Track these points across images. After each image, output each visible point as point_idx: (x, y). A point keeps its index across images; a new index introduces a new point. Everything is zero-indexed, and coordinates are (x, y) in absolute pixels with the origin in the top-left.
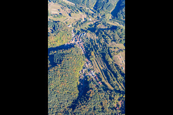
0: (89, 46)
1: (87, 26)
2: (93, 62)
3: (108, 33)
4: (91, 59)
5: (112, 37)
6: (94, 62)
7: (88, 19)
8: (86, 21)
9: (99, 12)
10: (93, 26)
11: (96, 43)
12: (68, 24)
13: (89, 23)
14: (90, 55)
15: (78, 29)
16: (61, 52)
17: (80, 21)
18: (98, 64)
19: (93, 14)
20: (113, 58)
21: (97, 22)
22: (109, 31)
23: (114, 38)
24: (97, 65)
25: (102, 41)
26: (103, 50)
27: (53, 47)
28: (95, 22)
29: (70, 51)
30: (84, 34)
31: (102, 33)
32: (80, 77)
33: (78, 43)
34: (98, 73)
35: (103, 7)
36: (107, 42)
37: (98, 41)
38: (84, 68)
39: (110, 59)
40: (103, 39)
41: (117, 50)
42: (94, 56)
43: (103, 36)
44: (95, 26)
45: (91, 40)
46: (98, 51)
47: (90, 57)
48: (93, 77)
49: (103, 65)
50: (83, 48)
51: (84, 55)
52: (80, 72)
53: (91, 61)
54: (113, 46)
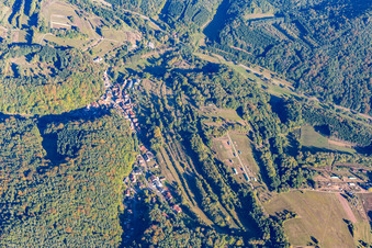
0: (148, 112)
1: (142, 61)
2: (159, 154)
3: (197, 81)
4: (154, 147)
5: (207, 92)
6: (163, 155)
7: (145, 43)
8: (140, 48)
9: (172, 26)
10: (160, 63)
11: (168, 107)
12: (94, 56)
13: (149, 55)
14: (152, 136)
15: (120, 69)
16: (76, 126)
17: (124, 48)
18: (171, 159)
19: (157, 32)
20: (210, 144)
21: (168, 53)
22: (201, 75)
23: (212, 94)
24: (169, 163)
25: (183, 101)
26: (184, 124)
27: (56, 113)
28: (162, 52)
29: (101, 124)
30: (134, 81)
31: (181, 81)
32: (125, 192)
33: (121, 104)
34: (171, 183)
35: (183, 16)
36: (194, 104)
37: (173, 101)
38: (136, 169)
39: (203, 146)
40: (184, 96)
41: (219, 123)
42: (163, 140)
43: (185, 88)
44: (164, 63)
45: (154, 98)
46: (171, 126)
47: (152, 140)
48: (158, 193)
49: (185, 163)
50: (132, 118)
51: (136, 137)
52: (126, 180)
53: (153, 151)
54: (209, 115)
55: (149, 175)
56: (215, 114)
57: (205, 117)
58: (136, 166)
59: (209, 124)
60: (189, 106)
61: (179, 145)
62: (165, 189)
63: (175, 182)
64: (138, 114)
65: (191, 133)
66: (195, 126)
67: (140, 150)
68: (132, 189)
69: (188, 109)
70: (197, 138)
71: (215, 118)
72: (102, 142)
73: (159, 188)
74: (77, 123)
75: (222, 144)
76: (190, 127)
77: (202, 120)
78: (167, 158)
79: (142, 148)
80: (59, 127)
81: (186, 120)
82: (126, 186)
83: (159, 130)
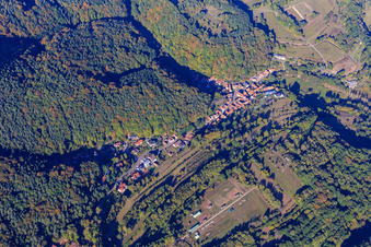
2: (188, 149)
3: (314, 133)
6: (188, 153)
7: (350, 78)
8: (337, 77)
12: (283, 52)
13: (335, 89)
14: (205, 134)
18: (186, 160)
22: (331, 134)
24: (181, 160)
26: (238, 149)
29: (178, 88)
32: (117, 142)
34: (155, 172)
36: (276, 145)
38: (154, 140)
40: (284, 134)
44: (333, 104)
45: (265, 115)
48: (136, 167)
49: (186, 172)
50: (225, 114)
51: (201, 126)
52: (134, 138)
53: (189, 144)
54: (268, 162)
55: (155, 152)
56: (273, 167)
57: (261, 161)
58: (159, 139)
59: (253, 168)
60: (270, 142)
61: (207, 158)
62: (143, 170)
63: (157, 175)
64: (233, 114)
65: (228, 159)
66: (241, 157)
67: (184, 135)
68: (125, 146)
69: (264, 143)
70: (221, 164)
71: (268, 169)
72: (152, 96)
73: (142, 165)
74: (165, 73)
75: (231, 189)
76: (237, 155)
77: (253, 160)
78: (186, 157)
79: (189, 135)
80: (153, 67)
81: (246, 149)
82: (127, 141)
83: (216, 135)
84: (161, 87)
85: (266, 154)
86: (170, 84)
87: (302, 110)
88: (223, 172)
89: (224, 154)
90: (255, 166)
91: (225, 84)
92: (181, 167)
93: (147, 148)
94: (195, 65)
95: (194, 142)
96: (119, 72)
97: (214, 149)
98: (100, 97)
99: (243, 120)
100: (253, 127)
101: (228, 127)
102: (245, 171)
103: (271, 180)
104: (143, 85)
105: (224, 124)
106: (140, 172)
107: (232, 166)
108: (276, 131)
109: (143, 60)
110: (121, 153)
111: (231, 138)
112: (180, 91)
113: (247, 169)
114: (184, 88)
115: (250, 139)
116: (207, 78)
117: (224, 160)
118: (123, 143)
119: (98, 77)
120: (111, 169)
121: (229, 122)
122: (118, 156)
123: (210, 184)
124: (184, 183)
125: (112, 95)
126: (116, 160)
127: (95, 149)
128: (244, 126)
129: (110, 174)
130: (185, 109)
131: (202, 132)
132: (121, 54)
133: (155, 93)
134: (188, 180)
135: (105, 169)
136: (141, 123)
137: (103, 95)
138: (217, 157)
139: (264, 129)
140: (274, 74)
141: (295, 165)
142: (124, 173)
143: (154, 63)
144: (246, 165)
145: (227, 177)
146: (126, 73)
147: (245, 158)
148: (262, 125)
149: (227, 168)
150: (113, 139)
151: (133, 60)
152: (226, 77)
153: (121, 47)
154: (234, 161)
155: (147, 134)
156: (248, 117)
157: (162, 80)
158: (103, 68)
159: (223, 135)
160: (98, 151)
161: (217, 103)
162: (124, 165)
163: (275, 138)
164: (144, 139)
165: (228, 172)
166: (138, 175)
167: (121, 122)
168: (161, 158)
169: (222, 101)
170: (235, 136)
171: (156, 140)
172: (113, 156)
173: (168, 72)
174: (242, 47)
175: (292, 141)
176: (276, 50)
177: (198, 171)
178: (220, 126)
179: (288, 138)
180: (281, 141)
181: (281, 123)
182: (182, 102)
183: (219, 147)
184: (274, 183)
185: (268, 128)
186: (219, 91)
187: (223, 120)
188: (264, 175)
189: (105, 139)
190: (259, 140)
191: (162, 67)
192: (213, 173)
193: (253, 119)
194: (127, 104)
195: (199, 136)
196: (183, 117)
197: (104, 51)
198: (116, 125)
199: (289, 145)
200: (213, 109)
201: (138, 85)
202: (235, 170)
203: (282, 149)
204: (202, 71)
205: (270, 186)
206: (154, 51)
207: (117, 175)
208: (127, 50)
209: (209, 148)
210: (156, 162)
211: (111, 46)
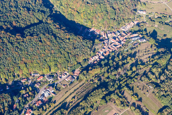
23: (162, 82)
30: (142, 39)
36: (142, 77)
48: (38, 96)
49: (76, 99)
50: (103, 55)
51: (86, 65)
52: (36, 75)
53: (78, 78)
54: (136, 90)
56: (140, 93)
57: (131, 89)
58: (55, 75)
59: (126, 94)
60: (137, 74)
61: (91, 88)
62: (44, 99)
63: (55, 102)
64: (109, 55)
65: (107, 88)
66: (116, 86)
67: (73, 71)
68: (30, 82)
69: (133, 76)
70: (102, 92)
71: (136, 94)
72: (48, 43)
73: (43, 95)
74: (58, 26)
75: (110, 110)
76: (113, 85)
77: (126, 88)
78: (75, 88)
79: (77, 72)
80: (49, 22)
81: (120, 81)
82: (31, 78)
83: (97, 71)
84: (55, 37)
85: (135, 83)
86: (61, 34)
87: (160, 50)
88: (104, 98)
89: (104, 85)
90: (127, 93)
91: (102, 33)
92: (73, 95)
93: (46, 82)
94: (79, 20)
95: (81, 76)
96: (23, 26)
97: (96, 81)
98: (9, 45)
99: (116, 59)
100: (124, 64)
101: (106, 65)
102: (120, 97)
103: (139, 103)
104: (41, 35)
105: (103, 63)
106: (42, 101)
107: (110, 93)
108: (142, 67)
109: (40, 16)
110: (27, 86)
111: (108, 72)
112: (69, 39)
113: (122, 95)
114: (72, 37)
115: (122, 73)
116: (89, 29)
117: (104, 89)
118: (28, 79)
119: (7, 30)
120: (20, 98)
121: (106, 61)
122: (25, 89)
123: (95, 107)
124: (75, 107)
125: (19, 43)
126: (23, 92)
127: (7, 84)
128: (118, 64)
129: (19, 102)
130: (74, 52)
131: (87, 69)
132: (24, 12)
133: (51, 41)
134: (78, 105)
135: (15, 99)
136: (41, 64)
137: (12, 43)
138: (98, 87)
139: (132, 65)
140: (138, 25)
141: (156, 91)
142: (30, 102)
143: (49, 18)
144: (120, 92)
145: (107, 102)
146: (28, 27)
147: (120, 87)
148: (131, 62)
149: (106, 95)
150: (21, 76)
151: (33, 17)
152: (103, 28)
153: (23, 7)
154: (111, 89)
155: (46, 72)
156: (121, 57)
157: (56, 31)
158: (11, 24)
159: (103, 71)
160: (9, 86)
161: (97, 47)
162: (29, 96)
163: (141, 72)
164: (43, 75)
165: (108, 98)
166: (40, 103)
167: (26, 63)
168: (57, 89)
169: (100, 46)
170: (112, 71)
171: (53, 76)
172: (21, 89)
173: (60, 25)
174: (114, 6)
175: (153, 74)
176: (139, 7)
177: (85, 98)
178: (100, 65)
179: (150, 71)
180: (145, 74)
181: (145, 61)
182: (71, 47)
183: (100, 80)
184: (142, 105)
185: (135, 64)
186: (98, 38)
187: (101, 60)
188: (134, 99)
189: (14, 76)
190: (129, 73)
191: (55, 22)
192: (96, 99)
193: (124, 58)
194: (30, 50)
195: (85, 72)
196: (72, 59)
197: (11, 11)
198: (22, 66)
199: (151, 76)
200: (94, 52)
201: (37, 35)
202: (112, 96)
203: (147, 80)
204: (85, 24)
205: (139, 107)
206: (48, 10)
207: (24, 103)
208: (29, 9)
209: (93, 80)
210: (54, 93)
211: (16, 7)
